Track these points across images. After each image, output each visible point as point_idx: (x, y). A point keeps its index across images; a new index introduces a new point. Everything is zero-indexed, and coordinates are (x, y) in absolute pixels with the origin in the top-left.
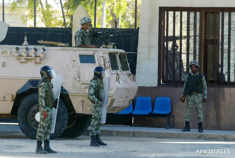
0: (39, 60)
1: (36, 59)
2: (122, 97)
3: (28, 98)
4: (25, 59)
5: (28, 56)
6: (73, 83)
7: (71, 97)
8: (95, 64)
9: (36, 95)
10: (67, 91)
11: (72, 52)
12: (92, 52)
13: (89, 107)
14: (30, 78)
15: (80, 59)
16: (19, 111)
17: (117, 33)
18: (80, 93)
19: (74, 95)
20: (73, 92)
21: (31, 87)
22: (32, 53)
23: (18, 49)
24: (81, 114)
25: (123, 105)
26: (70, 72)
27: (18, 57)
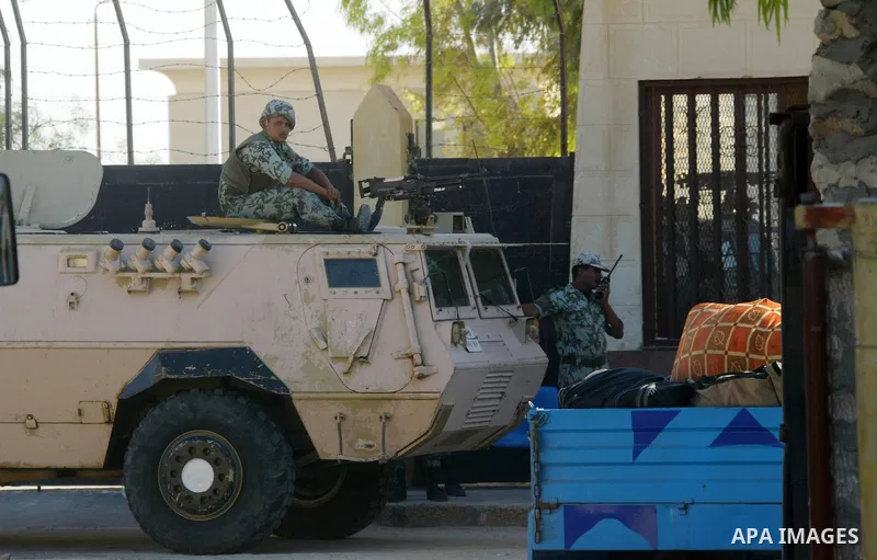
0: (189, 281)
1: (180, 279)
2: (481, 397)
3: (157, 412)
4: (143, 279)
5: (154, 269)
6: (304, 354)
7: (298, 405)
8: (377, 289)
9: (182, 402)
10: (287, 384)
11: (302, 249)
12: (368, 248)
13: (362, 438)
14: (163, 345)
15: (328, 273)
16: (128, 460)
17: (460, 181)
18: (331, 390)
19: (309, 399)
20: (305, 387)
21: (163, 373)
22: (165, 257)
23: (117, 246)
24: (336, 461)
25: (491, 425)
26: (295, 318)
27: (121, 275)
